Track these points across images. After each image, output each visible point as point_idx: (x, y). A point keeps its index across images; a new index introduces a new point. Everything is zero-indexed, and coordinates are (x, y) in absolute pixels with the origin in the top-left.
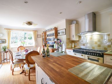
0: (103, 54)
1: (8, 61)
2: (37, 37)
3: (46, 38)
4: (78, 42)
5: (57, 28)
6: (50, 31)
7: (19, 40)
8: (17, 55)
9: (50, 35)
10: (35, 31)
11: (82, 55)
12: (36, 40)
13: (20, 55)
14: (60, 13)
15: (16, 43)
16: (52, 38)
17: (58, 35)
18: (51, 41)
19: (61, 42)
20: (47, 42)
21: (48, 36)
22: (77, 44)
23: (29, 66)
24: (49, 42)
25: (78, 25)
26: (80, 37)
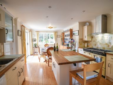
0: (105, 53)
1: (37, 54)
2: (57, 37)
3: (64, 38)
4: (91, 42)
5: (72, 30)
6: (67, 32)
7: (44, 40)
8: (42, 50)
9: (67, 36)
10: (56, 32)
11: (90, 54)
12: (56, 40)
13: (44, 50)
14: (72, 19)
15: (42, 42)
16: (68, 38)
17: (73, 35)
18: (67, 41)
19: (74, 41)
20: (65, 41)
21: (65, 36)
22: (89, 44)
23: (48, 57)
24: (66, 41)
25: (92, 27)
26: (92, 37)
